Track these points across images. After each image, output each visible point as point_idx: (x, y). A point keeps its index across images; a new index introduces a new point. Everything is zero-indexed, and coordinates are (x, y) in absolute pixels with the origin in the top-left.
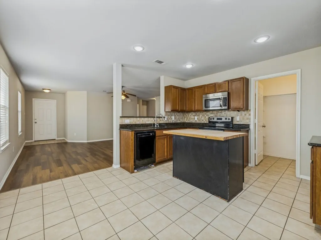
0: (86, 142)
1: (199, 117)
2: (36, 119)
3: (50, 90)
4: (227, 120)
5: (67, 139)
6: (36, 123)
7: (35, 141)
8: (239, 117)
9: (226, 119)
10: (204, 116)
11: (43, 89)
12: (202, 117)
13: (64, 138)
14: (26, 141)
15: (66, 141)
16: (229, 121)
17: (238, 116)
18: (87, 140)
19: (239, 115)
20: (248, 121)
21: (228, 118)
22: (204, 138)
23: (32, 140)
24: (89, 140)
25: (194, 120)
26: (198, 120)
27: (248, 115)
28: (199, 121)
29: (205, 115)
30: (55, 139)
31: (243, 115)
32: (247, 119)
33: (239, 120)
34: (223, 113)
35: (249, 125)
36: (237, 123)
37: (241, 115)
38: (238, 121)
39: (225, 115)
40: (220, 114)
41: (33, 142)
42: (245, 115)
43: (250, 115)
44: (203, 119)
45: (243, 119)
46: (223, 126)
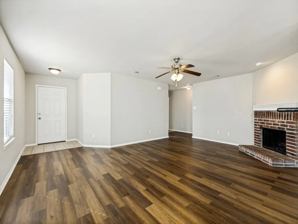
0: (110, 147)
2: (40, 114)
3: (60, 70)
5: (83, 144)
6: (40, 119)
7: (38, 144)
11: (50, 69)
13: (76, 139)
14: (26, 145)
15: (81, 145)
18: (111, 145)
23: (35, 142)
24: (113, 145)
30: (65, 141)
41: (36, 146)
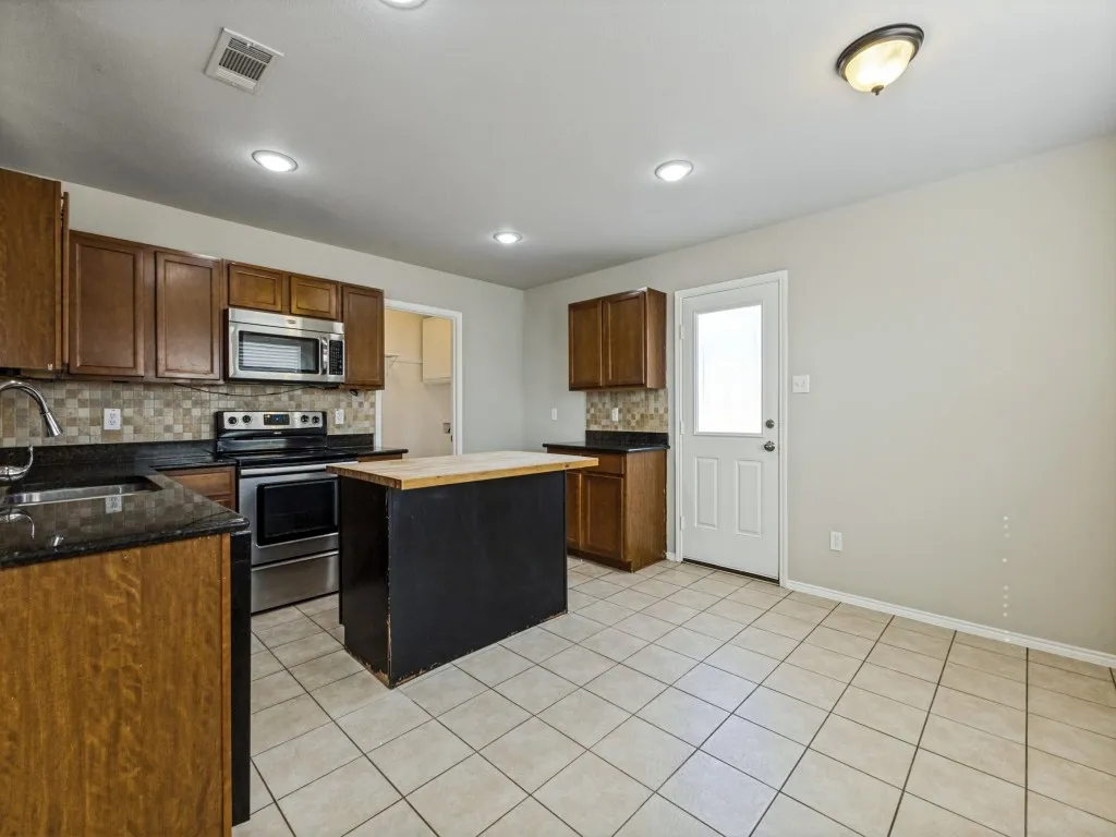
1: (140, 413)
4: (310, 424)
8: (342, 411)
9: (304, 419)
10: (179, 406)
12: (159, 413)
16: (316, 426)
17: (338, 407)
19: (343, 404)
20: (367, 424)
21: (311, 416)
22: (564, 468)
25: (96, 430)
26: (129, 429)
27: (366, 405)
28: (136, 431)
29: (187, 404)
31: (355, 405)
32: (367, 418)
33: (342, 422)
34: (285, 397)
35: (371, 435)
36: (338, 432)
37: (350, 405)
38: (339, 426)
39: (292, 403)
40: (272, 398)
42: (361, 404)
43: (373, 405)
44: (169, 420)
45: (355, 418)
46: (282, 446)
